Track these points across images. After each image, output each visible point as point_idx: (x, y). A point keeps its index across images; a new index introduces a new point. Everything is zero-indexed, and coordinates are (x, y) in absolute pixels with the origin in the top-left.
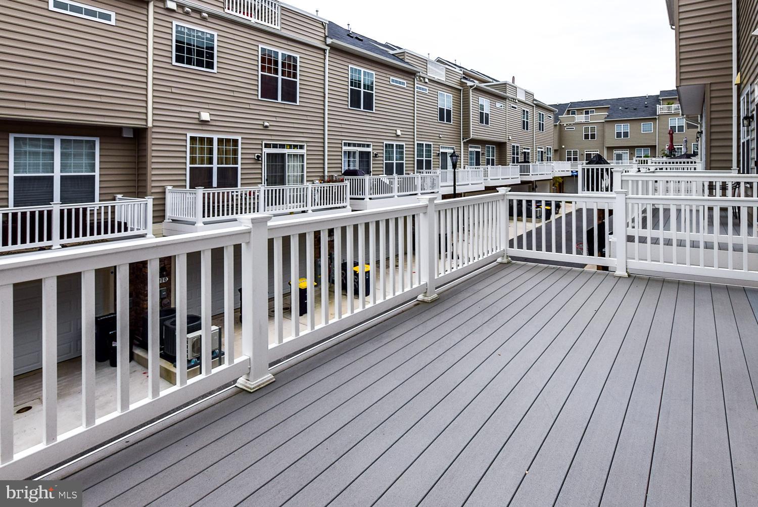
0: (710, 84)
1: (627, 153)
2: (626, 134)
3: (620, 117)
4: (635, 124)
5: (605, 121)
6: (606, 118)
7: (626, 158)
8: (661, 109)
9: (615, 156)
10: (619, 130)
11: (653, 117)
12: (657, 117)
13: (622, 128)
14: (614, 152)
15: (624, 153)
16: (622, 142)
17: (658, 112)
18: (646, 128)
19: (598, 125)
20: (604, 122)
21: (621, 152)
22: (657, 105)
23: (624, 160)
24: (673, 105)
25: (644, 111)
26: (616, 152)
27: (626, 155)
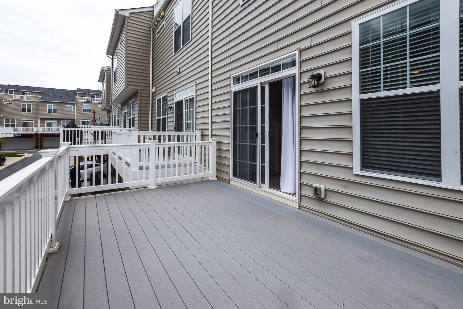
0: (141, 89)
1: (55, 123)
2: (55, 111)
3: (50, 100)
4: (62, 106)
5: (40, 101)
6: (40, 99)
7: (54, 126)
8: (78, 98)
9: (46, 124)
10: (50, 108)
11: (73, 103)
12: (76, 103)
13: (52, 107)
14: (46, 122)
15: (53, 123)
16: (52, 115)
17: (77, 100)
18: (69, 109)
19: (33, 103)
20: (38, 102)
21: (51, 122)
22: (76, 96)
23: (53, 127)
24: (85, 97)
25: (67, 98)
26: (47, 122)
27: (54, 124)
